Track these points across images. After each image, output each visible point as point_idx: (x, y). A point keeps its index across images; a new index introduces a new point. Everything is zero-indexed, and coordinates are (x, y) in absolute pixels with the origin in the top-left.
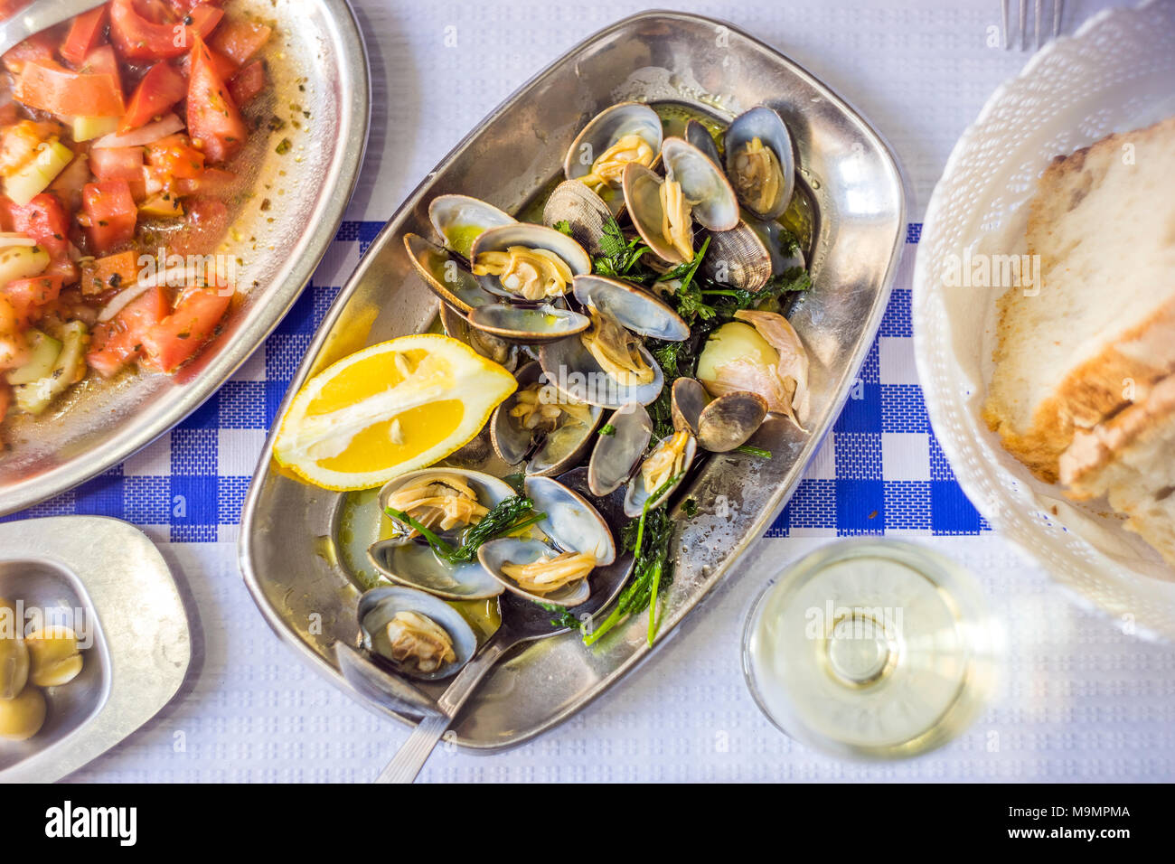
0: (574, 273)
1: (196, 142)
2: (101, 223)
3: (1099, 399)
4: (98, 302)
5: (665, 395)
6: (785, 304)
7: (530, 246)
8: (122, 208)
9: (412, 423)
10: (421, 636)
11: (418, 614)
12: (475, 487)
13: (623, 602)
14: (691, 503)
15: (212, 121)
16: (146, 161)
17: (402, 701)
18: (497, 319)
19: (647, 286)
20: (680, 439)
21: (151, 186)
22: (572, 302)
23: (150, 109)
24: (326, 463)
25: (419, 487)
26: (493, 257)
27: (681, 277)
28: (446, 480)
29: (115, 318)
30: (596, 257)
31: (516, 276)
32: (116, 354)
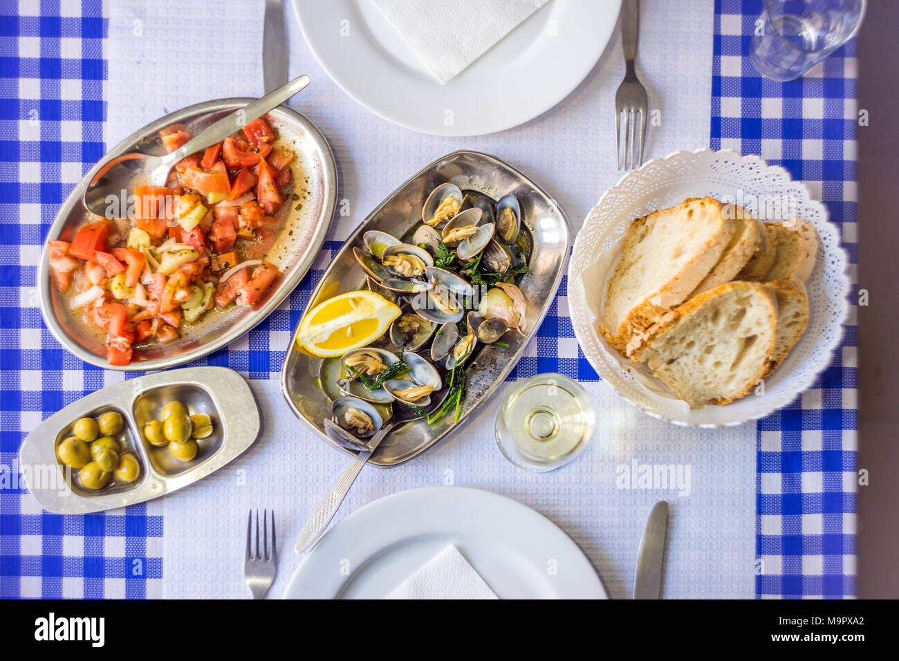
0: (426, 265)
1: (261, 205)
2: (220, 240)
3: (643, 322)
4: (218, 274)
5: (464, 319)
6: (517, 280)
7: (407, 253)
8: (230, 234)
9: (356, 328)
10: (359, 418)
11: (358, 409)
12: (382, 356)
13: (444, 406)
14: (474, 365)
15: (269, 196)
16: (239, 213)
17: (352, 443)
18: (393, 284)
19: (457, 272)
20: (470, 337)
21: (242, 224)
22: (425, 278)
23: (242, 191)
24: (319, 345)
25: (358, 356)
26: (391, 258)
27: (471, 267)
28: (370, 353)
29: (226, 281)
30: (436, 259)
31: (401, 266)
32: (227, 297)
